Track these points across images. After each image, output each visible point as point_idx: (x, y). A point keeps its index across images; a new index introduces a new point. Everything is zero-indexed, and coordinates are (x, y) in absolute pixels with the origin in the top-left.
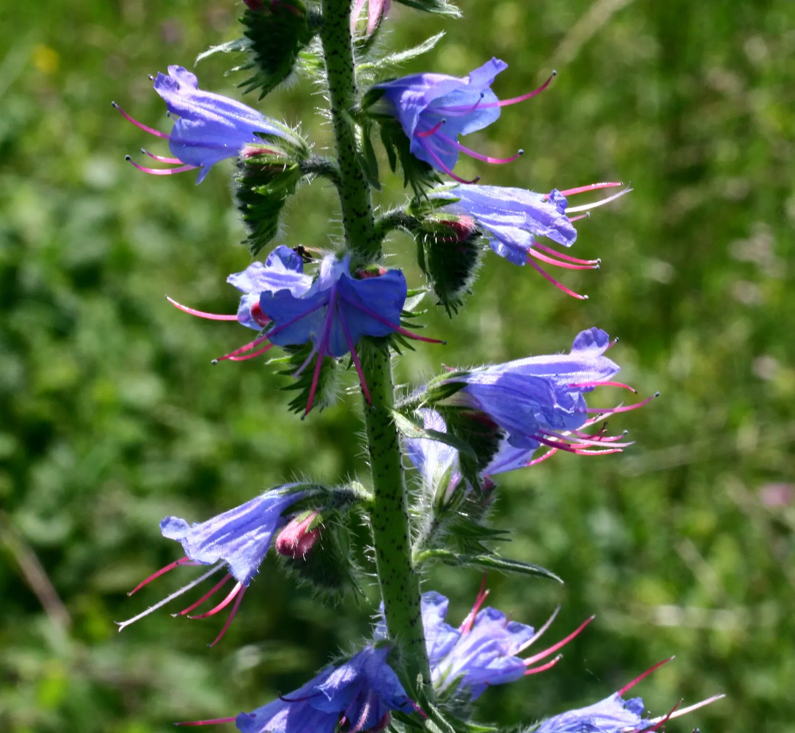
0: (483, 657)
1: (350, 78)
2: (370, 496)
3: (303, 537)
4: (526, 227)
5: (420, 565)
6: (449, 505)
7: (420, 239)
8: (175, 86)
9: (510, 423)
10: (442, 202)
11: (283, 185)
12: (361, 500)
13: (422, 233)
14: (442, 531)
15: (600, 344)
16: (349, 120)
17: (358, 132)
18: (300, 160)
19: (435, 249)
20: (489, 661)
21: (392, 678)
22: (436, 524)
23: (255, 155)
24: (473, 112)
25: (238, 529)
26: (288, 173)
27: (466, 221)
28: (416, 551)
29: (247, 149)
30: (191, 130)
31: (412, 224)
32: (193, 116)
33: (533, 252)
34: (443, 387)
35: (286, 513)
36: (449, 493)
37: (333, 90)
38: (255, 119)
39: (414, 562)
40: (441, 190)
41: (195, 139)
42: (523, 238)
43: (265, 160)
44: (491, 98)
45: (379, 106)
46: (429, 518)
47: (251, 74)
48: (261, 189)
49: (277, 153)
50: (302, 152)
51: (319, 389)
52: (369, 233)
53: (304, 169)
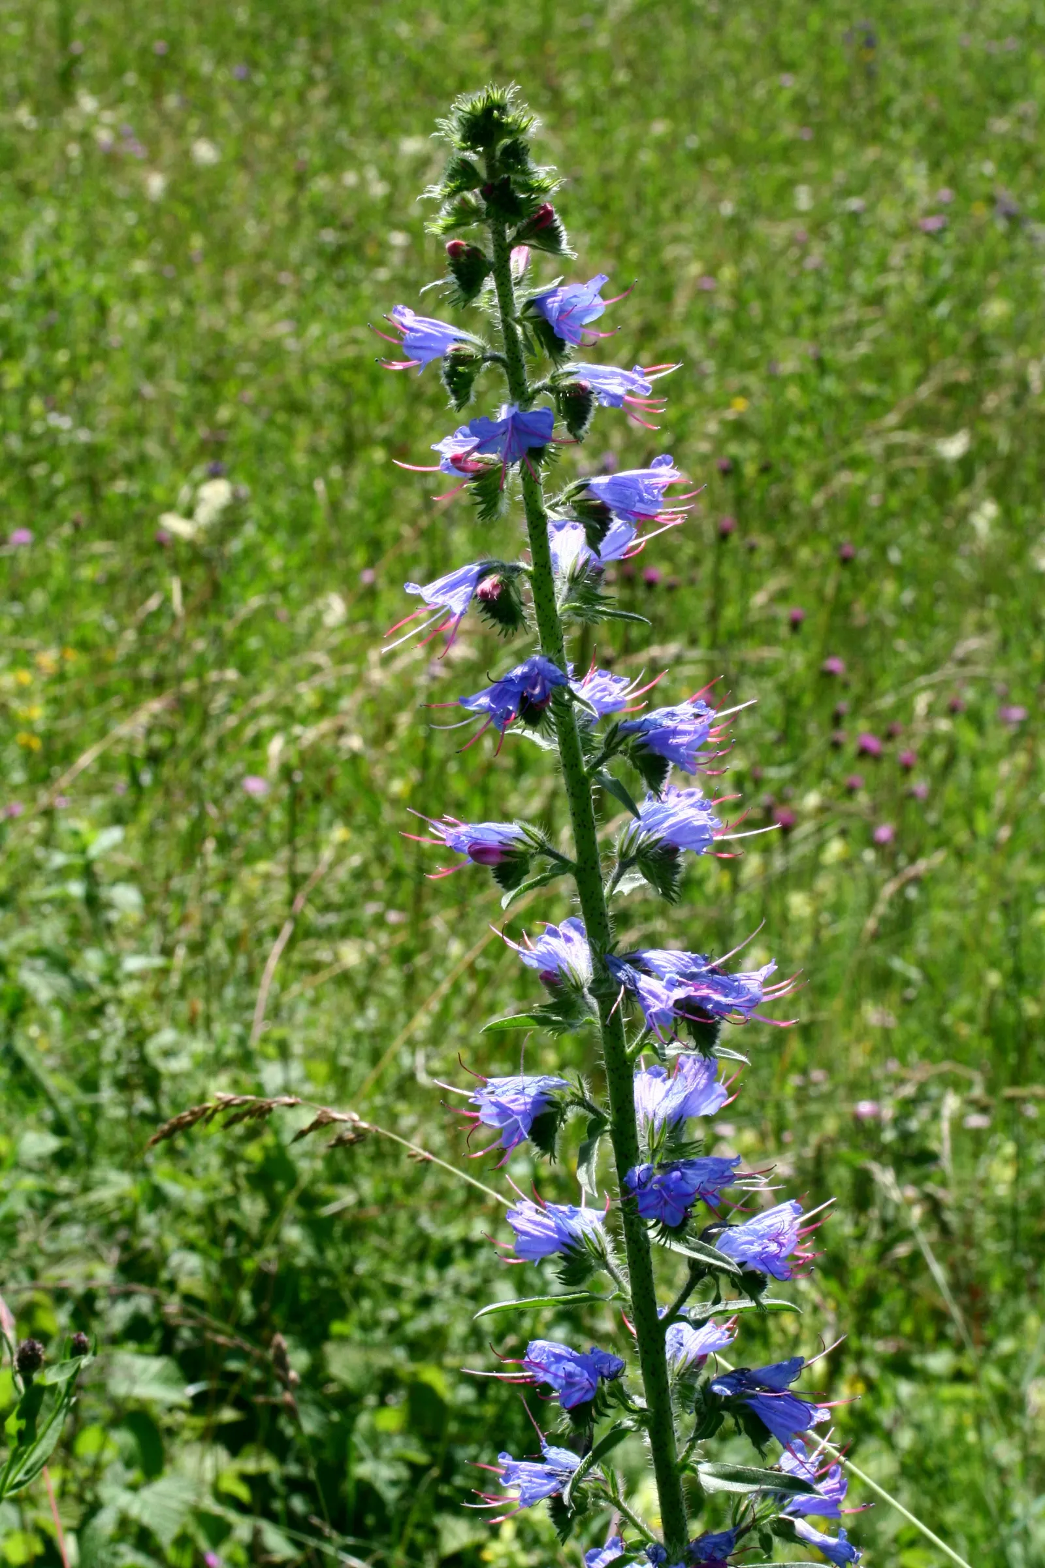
0: (599, 695)
1: (511, 300)
2: (531, 568)
3: (495, 587)
4: (621, 385)
5: (562, 615)
6: (578, 577)
7: (557, 398)
8: (403, 314)
9: (618, 504)
10: (570, 374)
11: (473, 368)
12: (525, 571)
13: (558, 394)
14: (574, 594)
15: (668, 464)
16: (513, 323)
17: (519, 330)
18: (483, 353)
19: (567, 401)
20: (603, 697)
21: (553, 667)
22: (570, 589)
23: (456, 350)
24: (588, 310)
25: (453, 586)
26: (476, 361)
27: (584, 383)
28: (560, 605)
29: (450, 348)
30: (416, 339)
31: (551, 389)
32: (416, 331)
33: (627, 398)
34: (576, 488)
35: (481, 576)
36: (578, 568)
37: (502, 307)
38: (454, 331)
39: (559, 612)
40: (569, 367)
41: (418, 344)
42: (620, 391)
43: (462, 353)
44: (598, 300)
45: (532, 311)
46: (565, 588)
47: (456, 296)
48: (461, 369)
49: (468, 350)
50: (483, 349)
51: (495, 504)
52: (526, 397)
53: (485, 359)
